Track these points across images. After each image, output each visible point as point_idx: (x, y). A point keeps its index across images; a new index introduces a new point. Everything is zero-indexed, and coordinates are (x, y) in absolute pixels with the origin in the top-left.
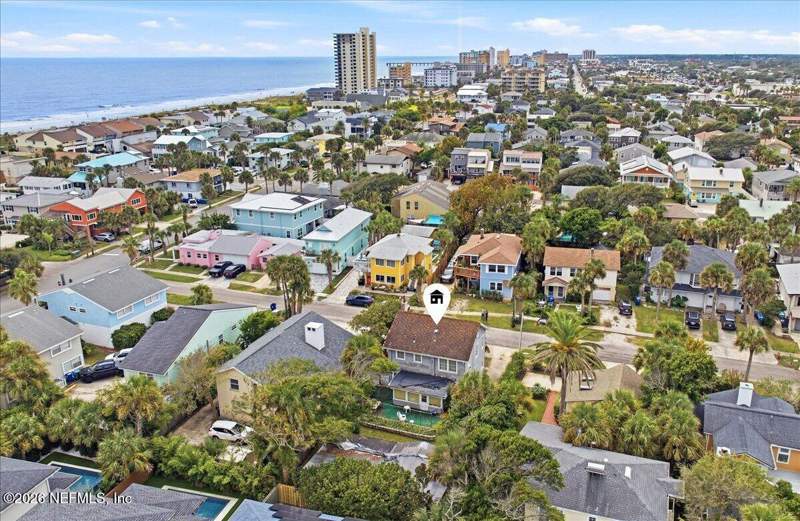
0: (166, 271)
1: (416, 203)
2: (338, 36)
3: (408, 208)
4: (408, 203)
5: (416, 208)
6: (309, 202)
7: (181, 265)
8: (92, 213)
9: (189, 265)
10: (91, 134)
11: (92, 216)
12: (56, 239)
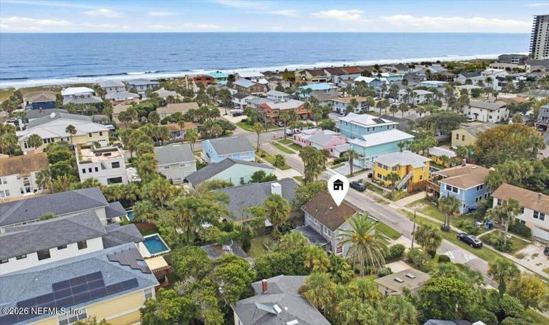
0: (286, 146)
1: (463, 136)
2: (538, 17)
3: (457, 138)
4: (458, 135)
5: (463, 140)
6: (384, 122)
7: (294, 144)
8: (276, 111)
9: (298, 145)
10: (330, 72)
11: (275, 112)
12: (253, 120)
